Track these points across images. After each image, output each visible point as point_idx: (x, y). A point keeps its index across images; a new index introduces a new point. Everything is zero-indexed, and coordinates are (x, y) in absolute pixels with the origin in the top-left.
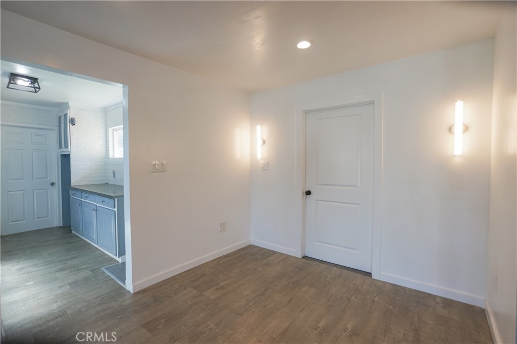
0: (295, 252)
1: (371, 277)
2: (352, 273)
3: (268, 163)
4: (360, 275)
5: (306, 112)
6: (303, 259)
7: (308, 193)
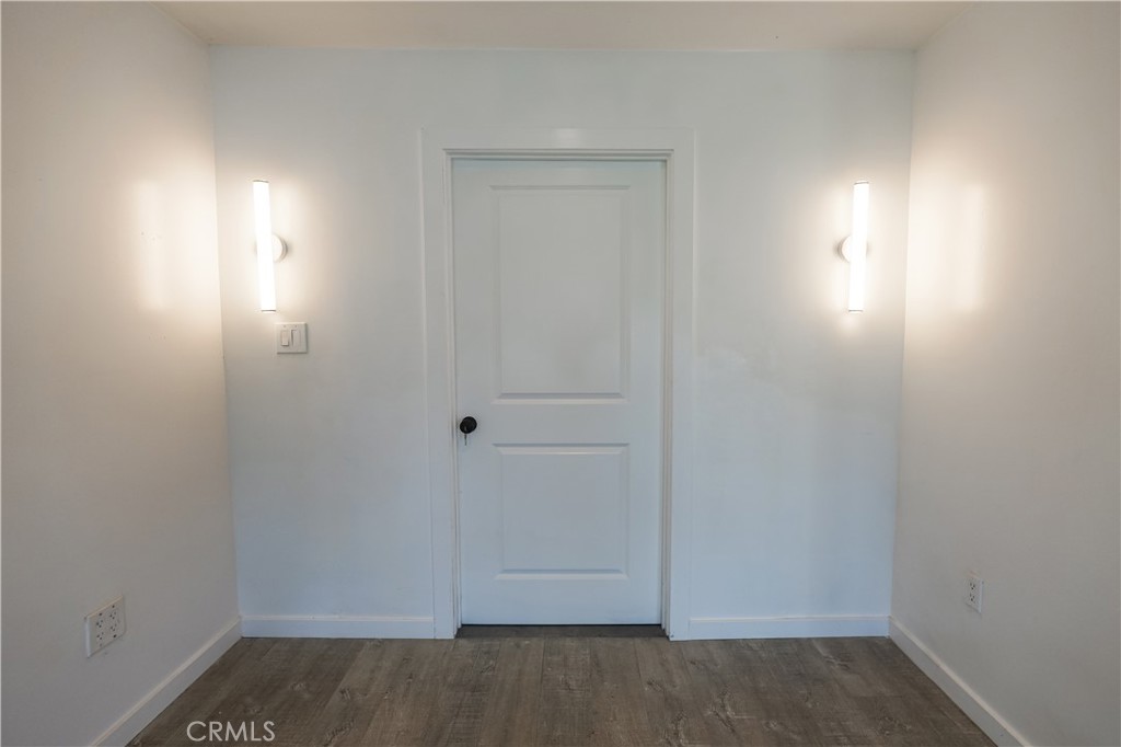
0: (434, 623)
1: (668, 637)
2: (619, 642)
3: (306, 325)
4: (638, 641)
5: (457, 156)
6: (462, 642)
7: (468, 425)
